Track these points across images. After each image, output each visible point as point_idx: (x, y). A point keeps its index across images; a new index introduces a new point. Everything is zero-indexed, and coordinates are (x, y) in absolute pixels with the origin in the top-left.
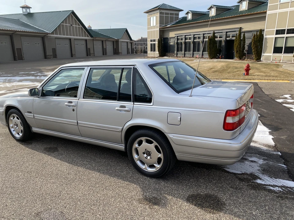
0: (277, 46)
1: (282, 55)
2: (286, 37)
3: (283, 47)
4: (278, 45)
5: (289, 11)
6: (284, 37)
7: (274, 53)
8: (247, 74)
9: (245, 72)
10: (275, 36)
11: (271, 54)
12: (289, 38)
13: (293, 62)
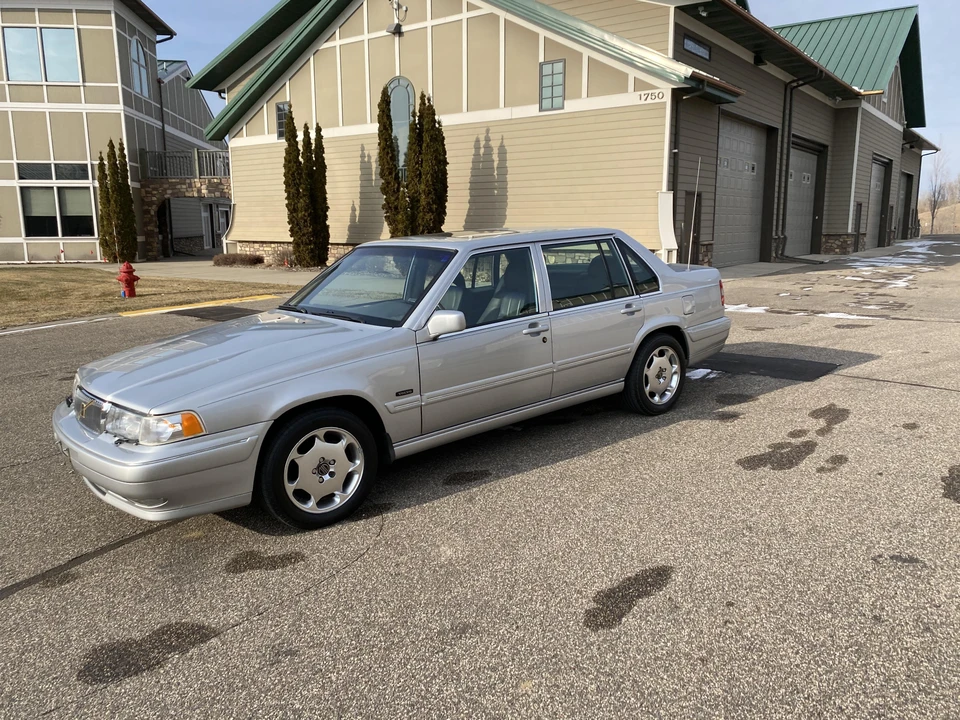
0: (34, 215)
1: (61, 242)
2: (59, 188)
3: (55, 217)
4: (38, 211)
5: (47, 111)
6: (52, 188)
7: (29, 233)
8: (132, 294)
9: (122, 288)
10: (17, 183)
11: (22, 239)
12: (67, 192)
13: (99, 260)
